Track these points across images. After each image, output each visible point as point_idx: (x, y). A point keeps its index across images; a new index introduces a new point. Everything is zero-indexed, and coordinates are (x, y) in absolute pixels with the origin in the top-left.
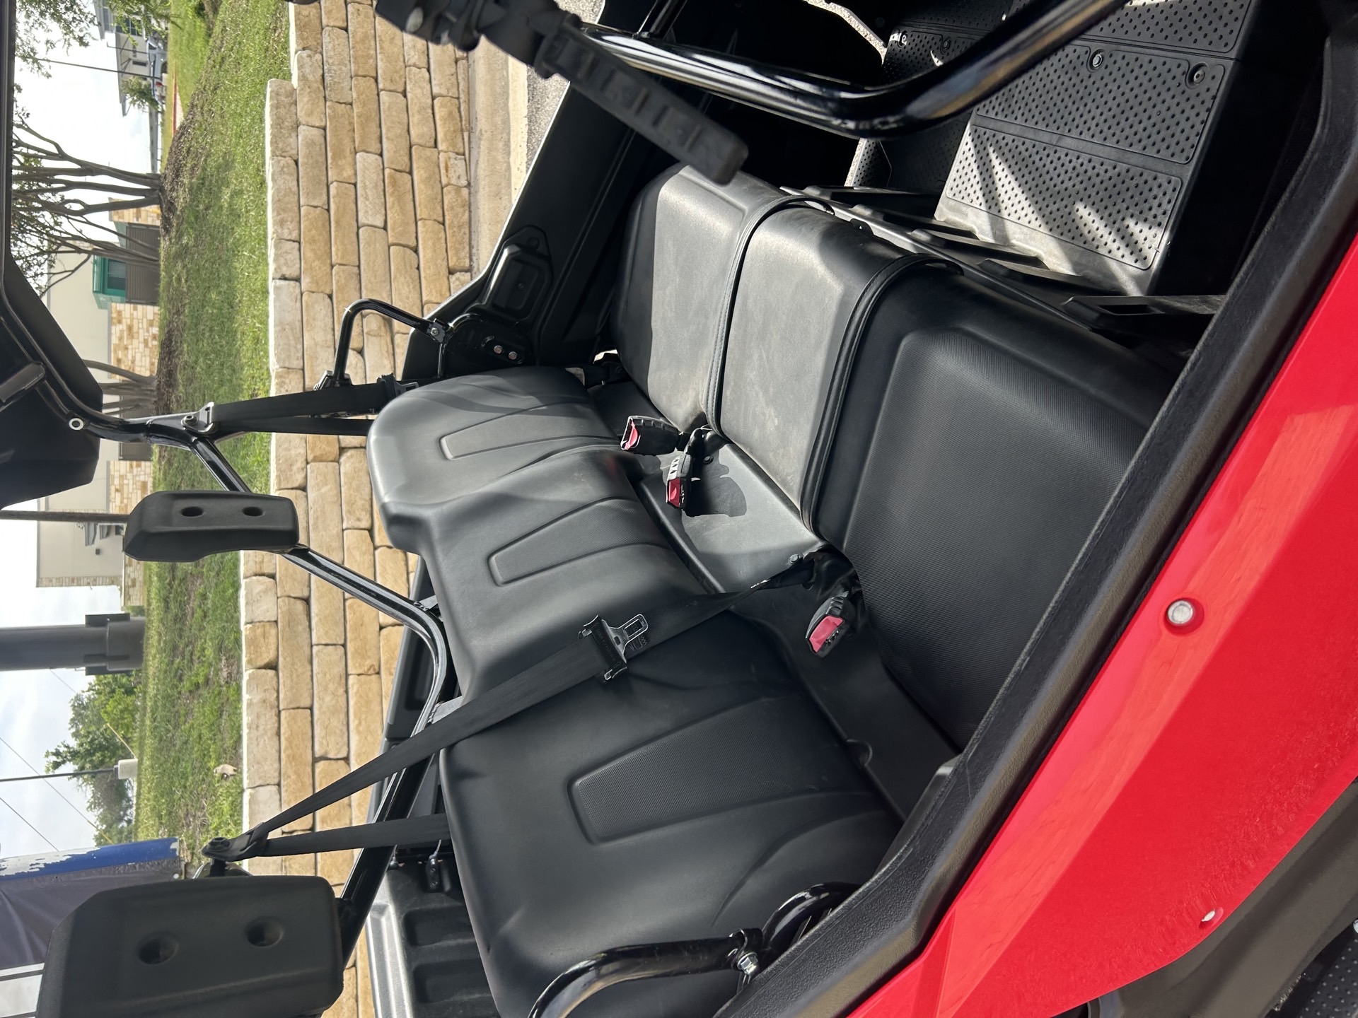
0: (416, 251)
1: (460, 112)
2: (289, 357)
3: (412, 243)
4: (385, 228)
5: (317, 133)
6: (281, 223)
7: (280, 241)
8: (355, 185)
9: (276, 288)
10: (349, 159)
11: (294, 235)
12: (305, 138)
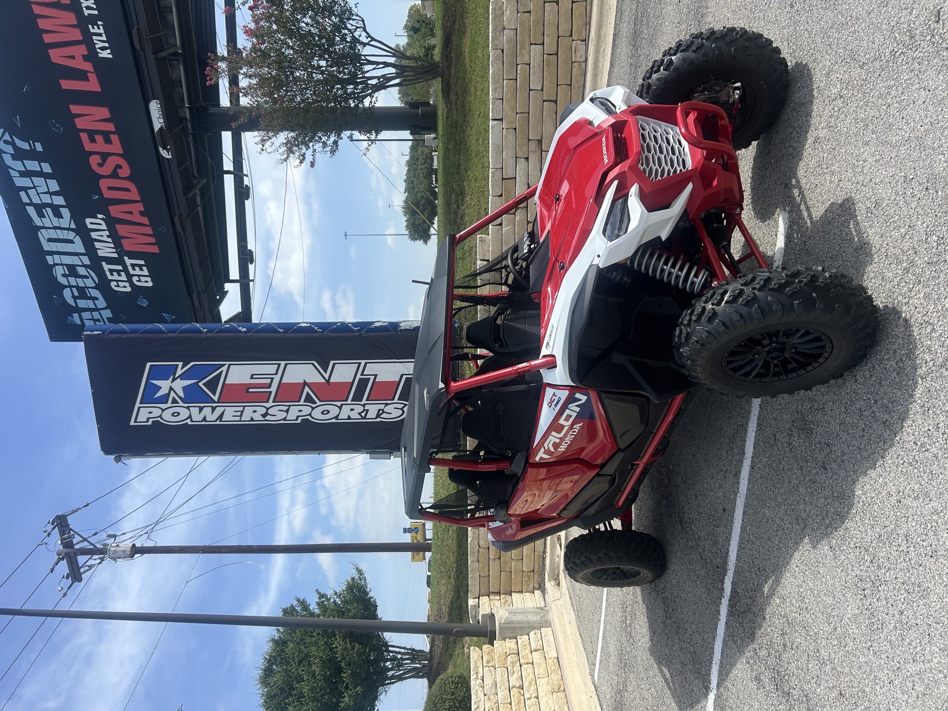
0: (556, 102)
1: (586, 10)
2: (496, 163)
3: (554, 99)
4: (542, 90)
5: (513, 33)
6: (495, 90)
7: (495, 99)
8: (529, 64)
9: (492, 126)
10: (528, 49)
11: (500, 97)
12: (507, 37)
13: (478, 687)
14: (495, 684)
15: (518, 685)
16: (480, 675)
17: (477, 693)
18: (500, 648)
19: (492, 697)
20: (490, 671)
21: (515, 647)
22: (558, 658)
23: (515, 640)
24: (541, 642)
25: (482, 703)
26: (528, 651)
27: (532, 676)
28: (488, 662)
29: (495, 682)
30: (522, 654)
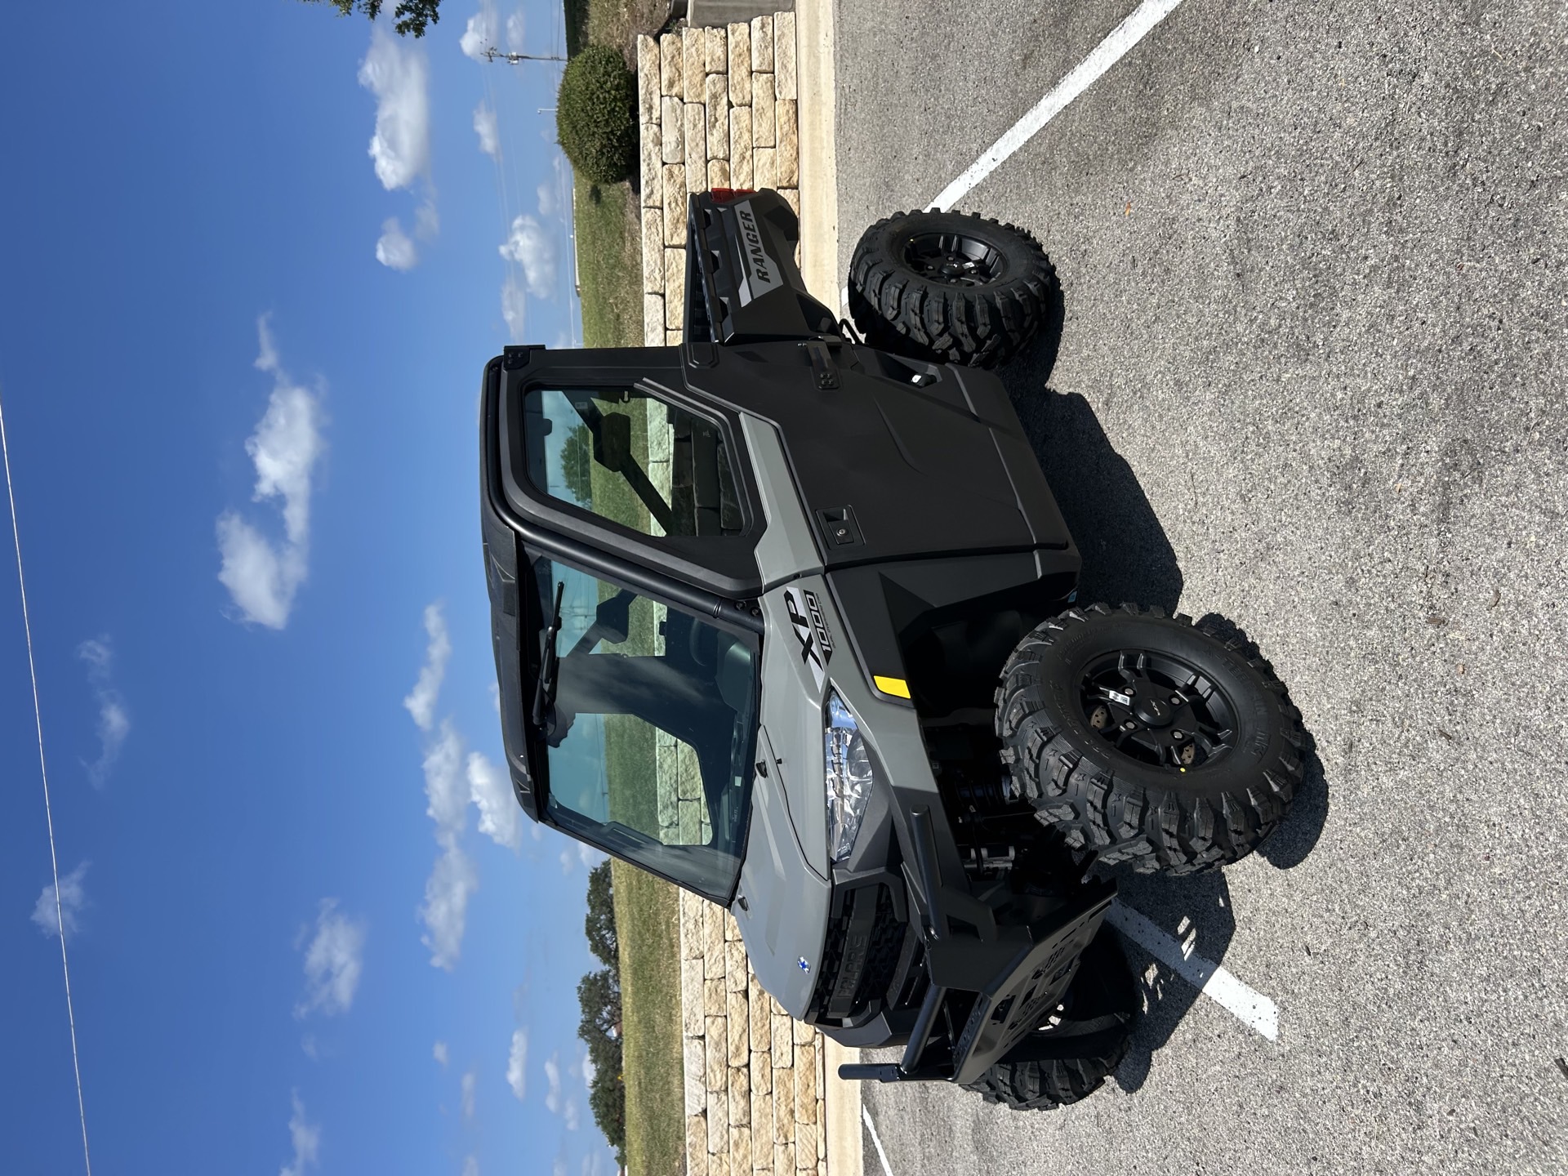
13: (651, 145)
14: (681, 142)
15: (721, 155)
16: (656, 114)
17: (650, 159)
18: (693, 49)
19: (676, 170)
20: (674, 110)
21: (719, 52)
22: (796, 100)
23: (723, 32)
24: (770, 49)
25: (657, 184)
26: (744, 72)
27: (746, 136)
28: (671, 84)
29: (682, 136)
30: (733, 78)
